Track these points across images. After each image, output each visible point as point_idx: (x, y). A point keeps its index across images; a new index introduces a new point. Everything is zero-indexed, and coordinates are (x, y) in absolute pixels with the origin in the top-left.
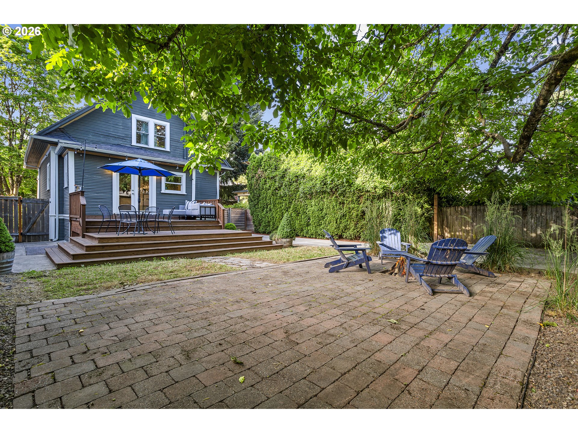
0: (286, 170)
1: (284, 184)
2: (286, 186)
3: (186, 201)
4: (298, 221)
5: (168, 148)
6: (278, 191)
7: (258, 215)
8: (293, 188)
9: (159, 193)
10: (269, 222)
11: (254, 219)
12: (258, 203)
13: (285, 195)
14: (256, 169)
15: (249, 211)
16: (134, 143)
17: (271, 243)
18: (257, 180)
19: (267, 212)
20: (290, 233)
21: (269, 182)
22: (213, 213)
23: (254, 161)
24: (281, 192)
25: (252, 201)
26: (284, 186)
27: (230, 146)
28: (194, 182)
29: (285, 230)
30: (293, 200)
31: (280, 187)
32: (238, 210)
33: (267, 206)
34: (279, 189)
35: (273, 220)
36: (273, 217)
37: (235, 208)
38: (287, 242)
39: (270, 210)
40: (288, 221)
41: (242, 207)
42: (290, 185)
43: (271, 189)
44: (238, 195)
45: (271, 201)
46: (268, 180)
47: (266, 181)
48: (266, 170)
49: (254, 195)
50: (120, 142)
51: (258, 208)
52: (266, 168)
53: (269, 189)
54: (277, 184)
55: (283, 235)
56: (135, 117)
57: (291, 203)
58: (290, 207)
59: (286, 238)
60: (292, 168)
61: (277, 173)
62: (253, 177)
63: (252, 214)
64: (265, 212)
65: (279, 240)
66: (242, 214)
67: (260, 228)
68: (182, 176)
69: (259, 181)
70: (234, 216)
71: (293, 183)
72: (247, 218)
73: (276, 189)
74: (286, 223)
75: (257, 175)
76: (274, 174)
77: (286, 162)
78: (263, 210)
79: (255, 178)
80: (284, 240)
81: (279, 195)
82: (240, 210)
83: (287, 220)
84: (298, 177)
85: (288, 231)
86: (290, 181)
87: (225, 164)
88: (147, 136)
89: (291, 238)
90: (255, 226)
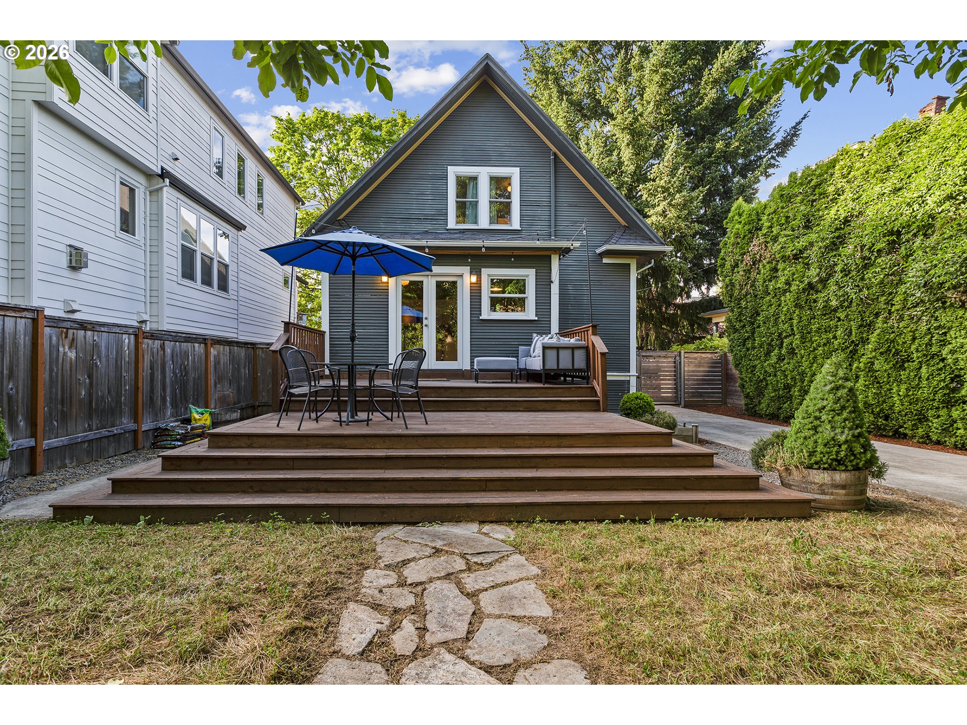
0: (846, 221)
1: (838, 268)
2: (846, 272)
3: (535, 335)
4: (903, 387)
5: (516, 224)
6: (817, 292)
7: (755, 367)
8: (874, 276)
9: (476, 322)
10: (788, 387)
11: (742, 379)
12: (753, 333)
13: (845, 303)
14: (745, 241)
15: (730, 357)
16: (452, 223)
17: (750, 483)
18: (748, 271)
19: (781, 359)
20: (851, 450)
21: (784, 270)
22: (580, 363)
23: (740, 222)
24: (831, 295)
25: (736, 331)
26: (838, 276)
27: (684, 205)
28: (555, 289)
29: (826, 432)
30: (877, 315)
31: (824, 282)
32: (703, 355)
33: (782, 343)
34: (820, 286)
35: (802, 381)
36: (803, 374)
37: (698, 350)
38: (836, 486)
39: (792, 352)
40: (842, 392)
41: (716, 348)
42: (866, 267)
43: (793, 288)
44: (714, 321)
45: (791, 326)
46: (780, 266)
47: (775, 270)
48: (775, 239)
49: (740, 314)
50: (428, 227)
51: (754, 348)
52: (775, 230)
53: (785, 291)
54: (813, 272)
55: (812, 454)
56: (453, 172)
57: (870, 326)
58: (865, 341)
59: (831, 468)
60: (870, 212)
61: (813, 237)
62: (737, 265)
63: (737, 366)
64: (773, 359)
65: (795, 472)
66: (714, 364)
67: (760, 403)
68: (527, 276)
69: (753, 274)
70: (693, 371)
71: (879, 256)
72: (727, 374)
73: (811, 286)
74: (829, 403)
75: (747, 258)
76: (802, 243)
77: (848, 195)
78: (768, 354)
79: (742, 267)
80: (821, 477)
81: (820, 304)
82: (709, 356)
83: (837, 388)
84: (899, 233)
85: (842, 438)
86: (867, 253)
87: (651, 239)
88: (475, 205)
89: (857, 468)
90: (747, 396)
